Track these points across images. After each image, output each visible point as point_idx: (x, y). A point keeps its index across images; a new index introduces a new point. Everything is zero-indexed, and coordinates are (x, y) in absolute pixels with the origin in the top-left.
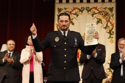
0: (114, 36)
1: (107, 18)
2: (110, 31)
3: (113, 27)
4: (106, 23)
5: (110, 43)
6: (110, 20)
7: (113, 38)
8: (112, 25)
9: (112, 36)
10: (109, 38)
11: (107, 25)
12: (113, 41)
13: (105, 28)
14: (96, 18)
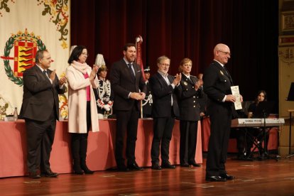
0: (68, 37)
1: (58, 5)
2: (63, 27)
3: (67, 22)
4: (57, 14)
5: (62, 48)
6: (63, 11)
7: (66, 39)
8: (65, 18)
9: (65, 37)
10: (60, 40)
11: (58, 17)
12: (66, 45)
13: (56, 22)
14: (43, 4)
